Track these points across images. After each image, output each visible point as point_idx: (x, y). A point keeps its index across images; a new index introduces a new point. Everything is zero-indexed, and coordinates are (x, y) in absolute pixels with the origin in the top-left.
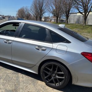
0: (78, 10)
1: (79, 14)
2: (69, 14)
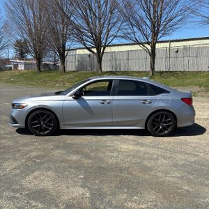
0: (84, 44)
2: (66, 52)
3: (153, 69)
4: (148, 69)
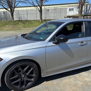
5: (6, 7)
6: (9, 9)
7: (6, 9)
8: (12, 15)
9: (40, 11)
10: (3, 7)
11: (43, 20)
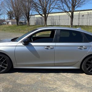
1: (40, 16)
2: (30, 16)
3: (72, 24)
4: (70, 24)
5: (41, 13)
6: (44, 15)
7: (41, 15)
8: (46, 20)
9: (71, 17)
10: (39, 14)
11: (74, 26)
